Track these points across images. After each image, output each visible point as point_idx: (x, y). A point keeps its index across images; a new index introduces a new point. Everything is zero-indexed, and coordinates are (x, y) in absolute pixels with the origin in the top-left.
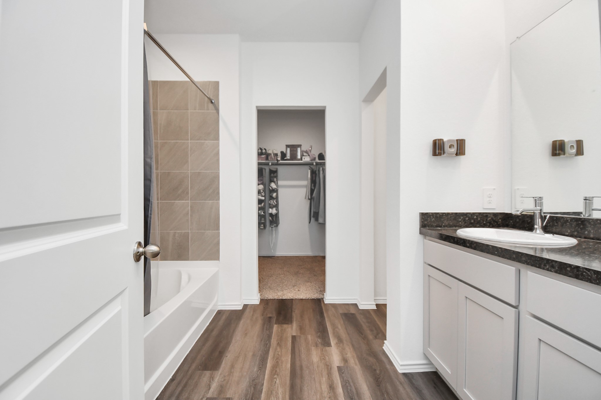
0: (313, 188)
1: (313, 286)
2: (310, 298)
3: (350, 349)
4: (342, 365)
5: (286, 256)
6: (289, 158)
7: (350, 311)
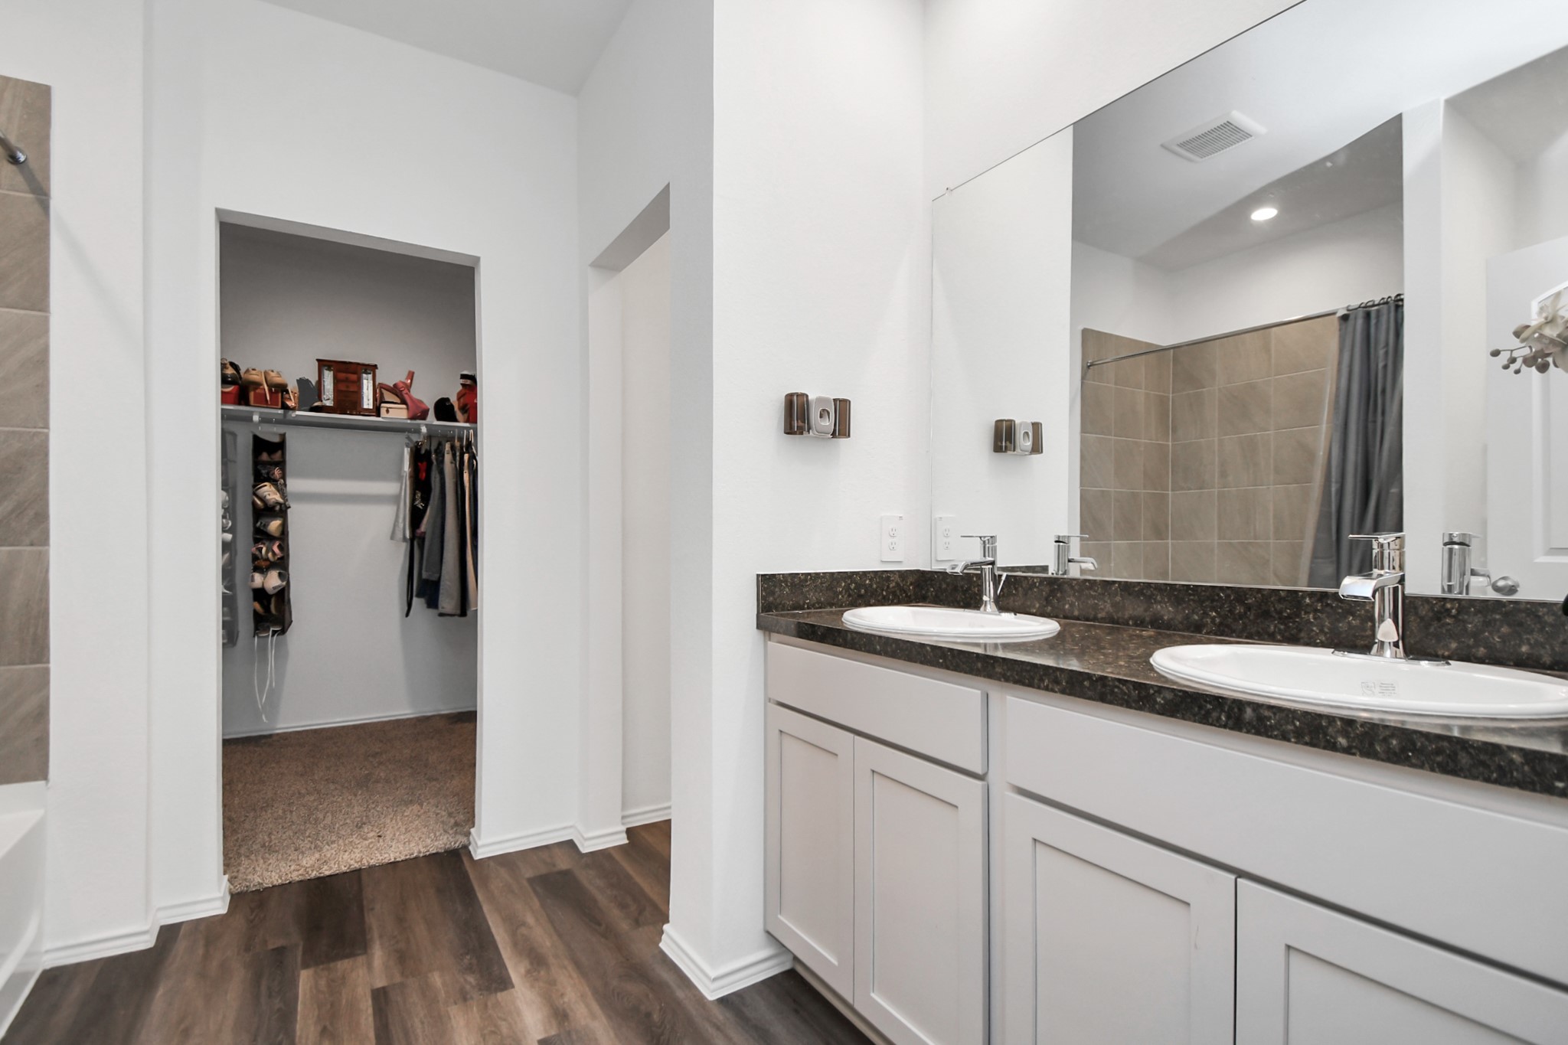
0: (420, 505)
1: (431, 814)
2: (421, 855)
3: (570, 976)
4: (553, 1032)
5: (315, 731)
6: (329, 403)
7: (554, 866)
